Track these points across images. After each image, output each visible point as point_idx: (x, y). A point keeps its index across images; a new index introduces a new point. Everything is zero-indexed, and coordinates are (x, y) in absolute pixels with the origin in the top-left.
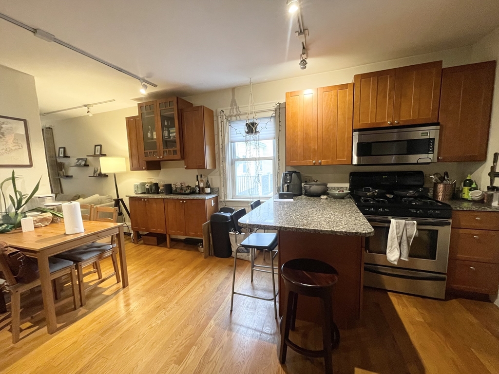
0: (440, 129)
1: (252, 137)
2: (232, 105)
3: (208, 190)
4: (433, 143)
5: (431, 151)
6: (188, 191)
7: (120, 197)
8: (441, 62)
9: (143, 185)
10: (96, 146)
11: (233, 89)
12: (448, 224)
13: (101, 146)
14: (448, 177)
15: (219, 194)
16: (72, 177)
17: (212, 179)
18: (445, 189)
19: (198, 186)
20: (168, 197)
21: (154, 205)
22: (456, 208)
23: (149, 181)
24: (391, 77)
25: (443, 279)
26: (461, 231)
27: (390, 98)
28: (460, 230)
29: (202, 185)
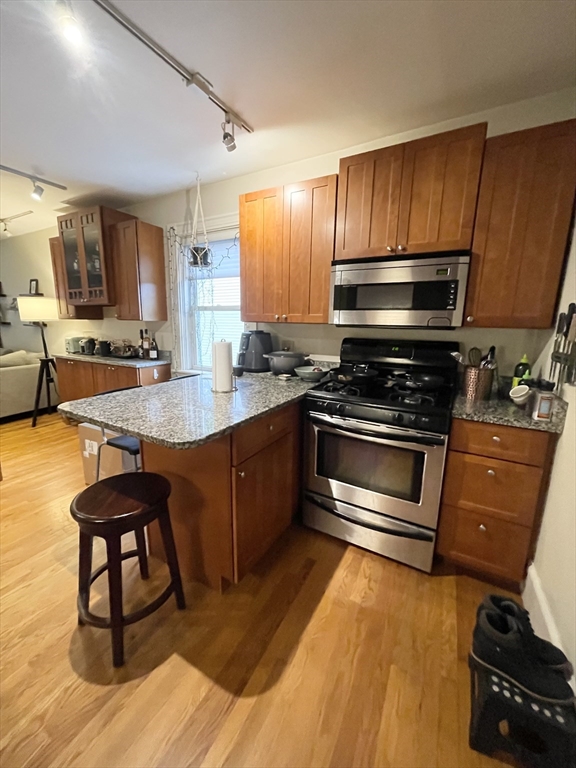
0: (470, 264)
1: (205, 271)
2: (186, 219)
3: (153, 354)
4: (456, 289)
5: (451, 305)
6: (129, 353)
7: (50, 357)
8: (484, 126)
9: (77, 340)
10: (32, 281)
11: (188, 191)
12: (441, 443)
13: (37, 281)
14: (492, 357)
15: (171, 360)
16: (9, 324)
17: (162, 337)
18: (478, 378)
19: (141, 347)
20: (102, 361)
21: (82, 372)
22: (461, 415)
23: (86, 336)
24: (395, 160)
25: (428, 539)
26: (468, 458)
27: (393, 203)
28: (467, 456)
29: (146, 345)
